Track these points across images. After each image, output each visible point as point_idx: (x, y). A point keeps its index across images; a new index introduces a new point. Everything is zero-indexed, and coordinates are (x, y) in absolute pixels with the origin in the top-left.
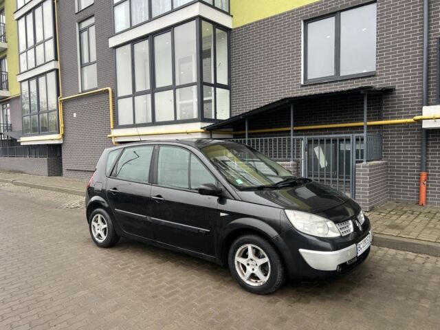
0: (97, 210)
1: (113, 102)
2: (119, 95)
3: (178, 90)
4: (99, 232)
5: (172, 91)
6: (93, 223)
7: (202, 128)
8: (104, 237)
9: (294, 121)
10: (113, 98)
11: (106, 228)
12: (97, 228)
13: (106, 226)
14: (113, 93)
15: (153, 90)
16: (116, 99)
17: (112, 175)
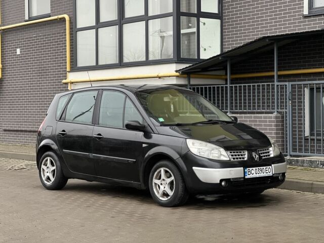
0: (47, 153)
1: (71, 34)
2: (79, 26)
3: (150, 22)
4: (48, 174)
5: (144, 23)
6: (43, 166)
7: (176, 71)
8: (53, 179)
9: (278, 64)
10: (71, 28)
11: (54, 171)
12: (46, 171)
13: (54, 168)
14: (71, 22)
15: (122, 20)
16: (74, 31)
17: (62, 118)
